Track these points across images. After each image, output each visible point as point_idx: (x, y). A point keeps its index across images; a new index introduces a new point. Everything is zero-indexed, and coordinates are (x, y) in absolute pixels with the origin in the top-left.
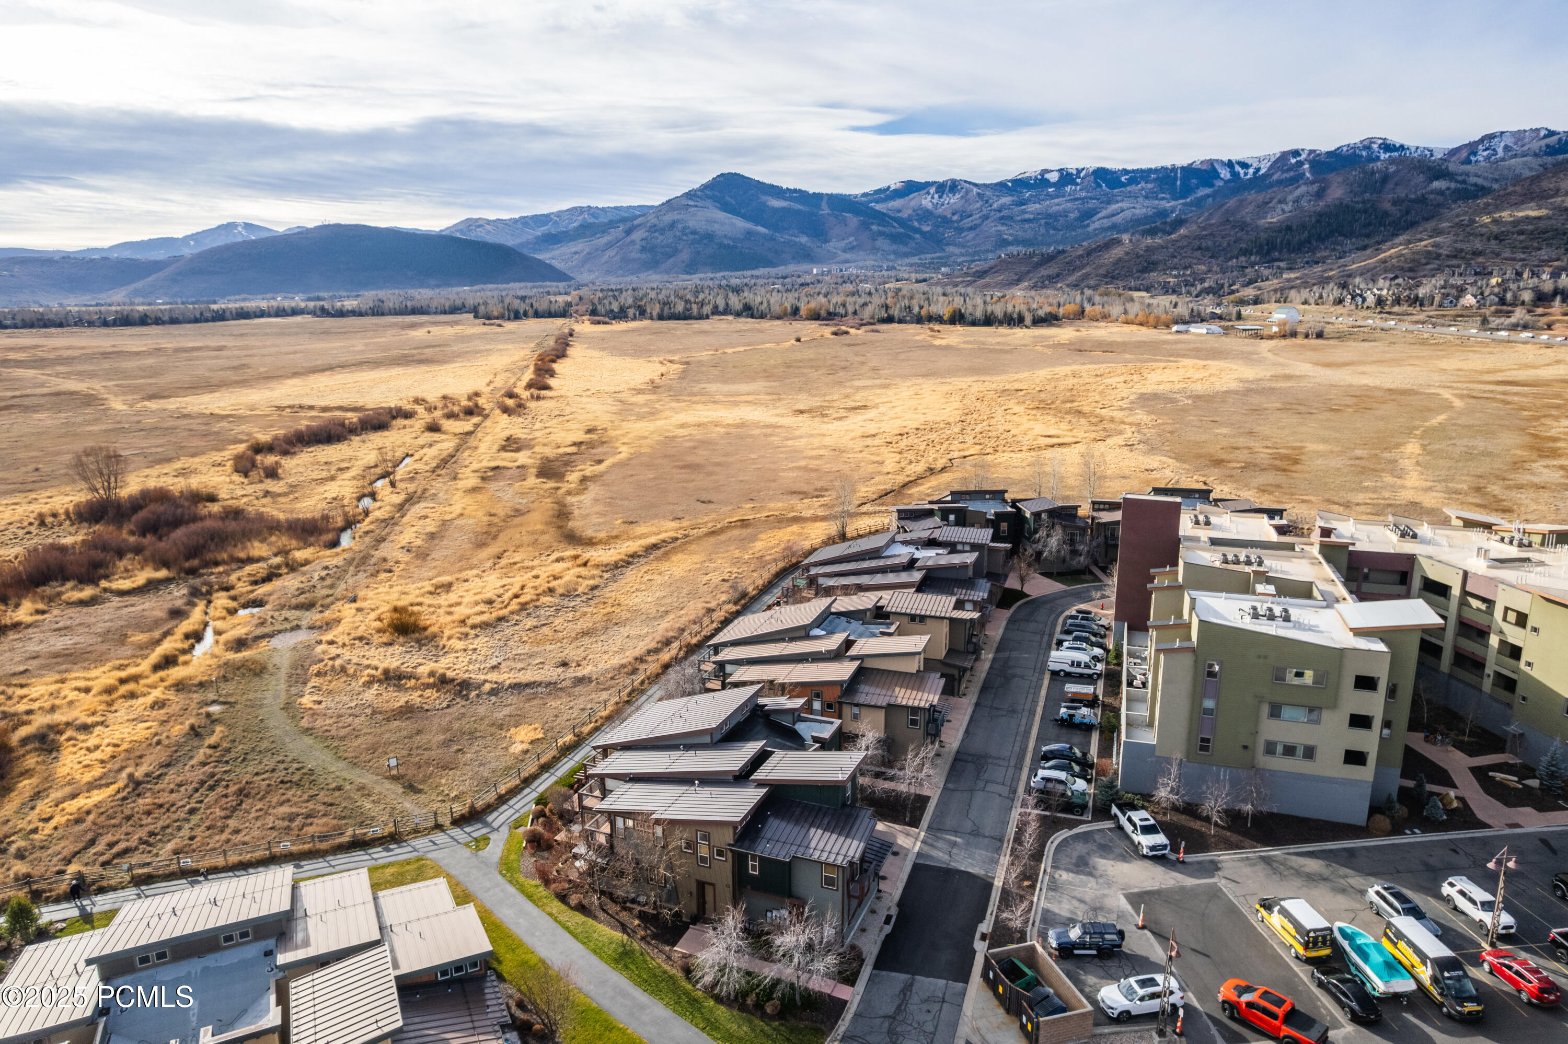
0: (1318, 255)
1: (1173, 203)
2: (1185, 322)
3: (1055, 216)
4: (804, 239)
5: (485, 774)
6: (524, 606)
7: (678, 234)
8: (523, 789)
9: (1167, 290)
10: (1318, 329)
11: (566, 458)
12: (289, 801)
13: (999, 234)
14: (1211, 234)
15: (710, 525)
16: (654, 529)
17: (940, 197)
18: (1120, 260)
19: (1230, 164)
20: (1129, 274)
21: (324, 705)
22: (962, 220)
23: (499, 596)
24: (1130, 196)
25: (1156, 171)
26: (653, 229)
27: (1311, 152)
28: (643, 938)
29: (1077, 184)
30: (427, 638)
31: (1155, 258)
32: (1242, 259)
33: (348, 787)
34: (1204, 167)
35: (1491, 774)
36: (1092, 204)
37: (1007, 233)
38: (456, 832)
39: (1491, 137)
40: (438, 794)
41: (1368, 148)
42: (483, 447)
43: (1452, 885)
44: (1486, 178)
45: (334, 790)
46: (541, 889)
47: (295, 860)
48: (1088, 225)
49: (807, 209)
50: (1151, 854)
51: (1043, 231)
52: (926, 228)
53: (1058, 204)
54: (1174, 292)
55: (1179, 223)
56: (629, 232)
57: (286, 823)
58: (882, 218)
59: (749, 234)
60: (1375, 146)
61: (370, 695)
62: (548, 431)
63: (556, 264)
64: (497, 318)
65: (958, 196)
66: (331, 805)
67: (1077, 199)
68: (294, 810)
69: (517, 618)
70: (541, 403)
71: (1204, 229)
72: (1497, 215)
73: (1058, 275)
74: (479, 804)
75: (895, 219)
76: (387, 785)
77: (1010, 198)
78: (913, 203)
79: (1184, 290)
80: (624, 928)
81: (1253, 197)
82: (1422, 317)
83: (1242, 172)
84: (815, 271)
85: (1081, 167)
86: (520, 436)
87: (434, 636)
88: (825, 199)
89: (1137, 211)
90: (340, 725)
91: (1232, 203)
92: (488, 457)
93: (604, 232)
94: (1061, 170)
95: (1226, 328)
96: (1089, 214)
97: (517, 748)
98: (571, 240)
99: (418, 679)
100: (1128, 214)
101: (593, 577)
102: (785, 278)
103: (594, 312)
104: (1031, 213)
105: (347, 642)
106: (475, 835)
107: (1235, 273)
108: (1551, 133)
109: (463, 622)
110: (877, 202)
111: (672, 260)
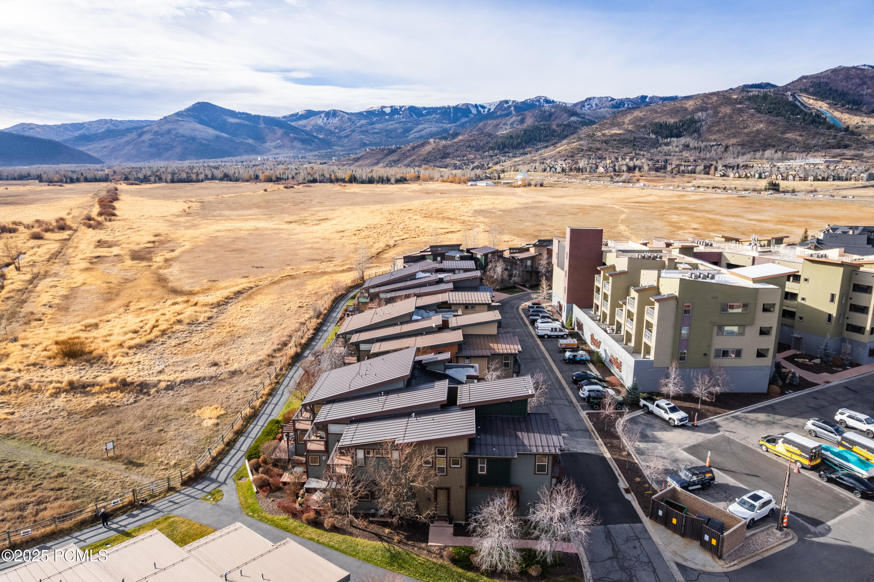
0: (526, 150)
1: (450, 125)
2: (474, 181)
3: (390, 131)
4: (251, 141)
5: (192, 444)
6: (164, 332)
7: (173, 137)
8: (229, 451)
9: (456, 167)
10: (541, 182)
11: (147, 250)
12: (12, 494)
13: (361, 140)
14: (474, 139)
15: (270, 279)
16: (232, 283)
17: (327, 119)
18: (430, 152)
19: (476, 106)
20: (436, 159)
21: (17, 415)
22: (340, 132)
23: (141, 328)
24: (428, 121)
25: (440, 108)
26: (156, 133)
27: (514, 101)
28: (400, 542)
29: (400, 114)
30: (94, 358)
31: (448, 151)
32: (491, 152)
33: (71, 473)
34: (464, 107)
35: (796, 360)
36: (409, 125)
37: (366, 139)
38: (189, 490)
39: (589, 99)
40: (159, 465)
41: (539, 101)
42: (82, 246)
43: (842, 414)
44: (592, 117)
45: (57, 477)
46: (291, 521)
47: (38, 543)
48: (408, 136)
49: (251, 124)
50: (680, 424)
51: (384, 138)
52: (321, 137)
53: (392, 125)
54: (460, 168)
55: (456, 135)
56: (140, 135)
57: (18, 513)
58: (295, 130)
59: (217, 137)
60: (542, 100)
61: (60, 401)
62: (127, 236)
63: (90, 153)
64: (57, 182)
65: (337, 119)
66: (60, 489)
67: (401, 122)
68: (22, 500)
69: (162, 340)
70: (113, 223)
71: (471, 136)
72: (603, 132)
73: (398, 160)
74: (201, 467)
75: (304, 131)
76: (108, 465)
77: (365, 121)
78: (312, 122)
79: (464, 167)
80: (380, 538)
81: (492, 122)
82: (584, 176)
83: (482, 110)
84: (259, 159)
85: (402, 105)
86: (108, 239)
87: (100, 357)
88: (262, 118)
89: (433, 129)
90: (41, 427)
91: (481, 124)
92: (89, 251)
93: (123, 135)
94: (391, 107)
95: (495, 183)
96: (407, 130)
97: (209, 423)
98: (100, 140)
99: (101, 386)
100: (428, 130)
101: (205, 312)
102: (242, 162)
103: (126, 179)
104: (378, 129)
105: (22, 368)
106: (208, 489)
107: (488, 159)
108: (613, 99)
109: (121, 345)
110: (292, 121)
111: (170, 152)
